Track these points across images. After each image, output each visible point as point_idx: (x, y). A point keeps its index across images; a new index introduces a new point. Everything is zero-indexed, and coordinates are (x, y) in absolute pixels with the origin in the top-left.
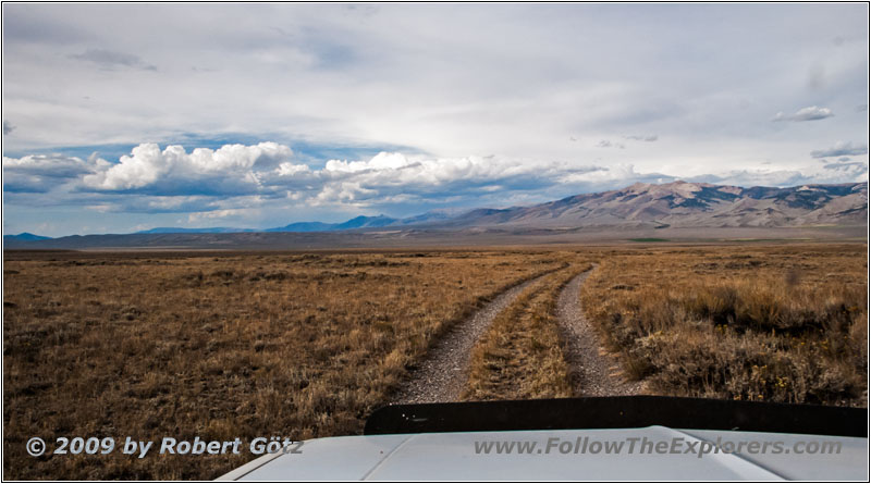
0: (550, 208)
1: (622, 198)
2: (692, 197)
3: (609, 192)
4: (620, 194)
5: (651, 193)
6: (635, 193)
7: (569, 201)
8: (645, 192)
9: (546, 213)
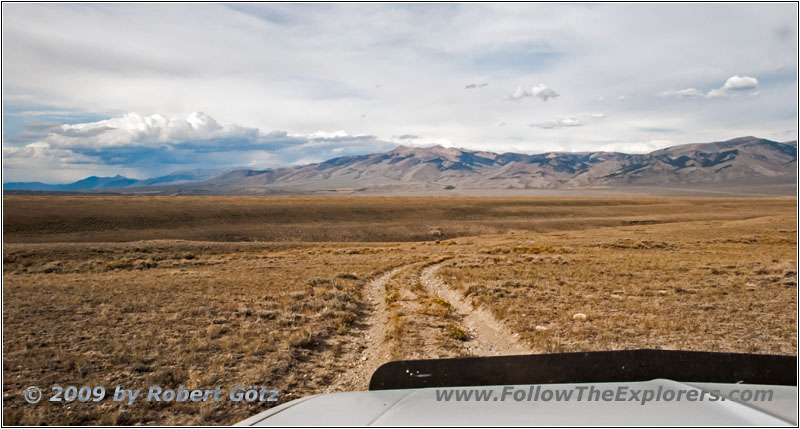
0: (316, 169)
1: (389, 161)
2: (457, 160)
3: (373, 155)
4: (385, 157)
5: (418, 156)
6: (401, 156)
7: (335, 163)
8: (412, 155)
9: (315, 174)
